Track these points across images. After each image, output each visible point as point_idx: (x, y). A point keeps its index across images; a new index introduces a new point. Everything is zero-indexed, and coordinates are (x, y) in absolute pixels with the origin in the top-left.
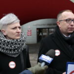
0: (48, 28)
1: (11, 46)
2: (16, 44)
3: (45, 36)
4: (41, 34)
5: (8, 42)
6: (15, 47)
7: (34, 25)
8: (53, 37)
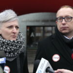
0: (44, 27)
1: (6, 48)
2: (12, 45)
3: (38, 37)
4: (32, 35)
5: (3, 43)
6: (10, 49)
7: (22, 21)
8: (53, 38)
